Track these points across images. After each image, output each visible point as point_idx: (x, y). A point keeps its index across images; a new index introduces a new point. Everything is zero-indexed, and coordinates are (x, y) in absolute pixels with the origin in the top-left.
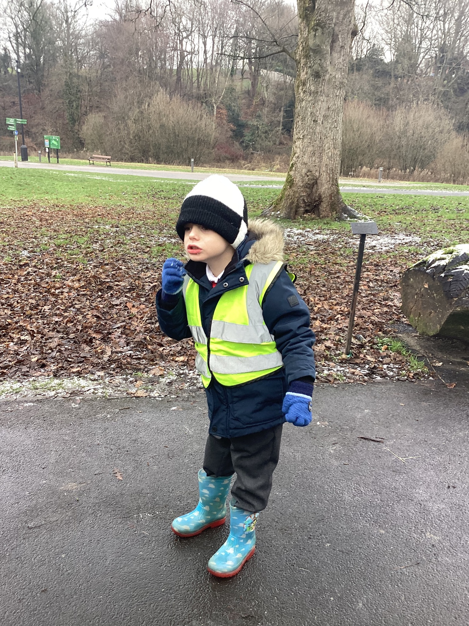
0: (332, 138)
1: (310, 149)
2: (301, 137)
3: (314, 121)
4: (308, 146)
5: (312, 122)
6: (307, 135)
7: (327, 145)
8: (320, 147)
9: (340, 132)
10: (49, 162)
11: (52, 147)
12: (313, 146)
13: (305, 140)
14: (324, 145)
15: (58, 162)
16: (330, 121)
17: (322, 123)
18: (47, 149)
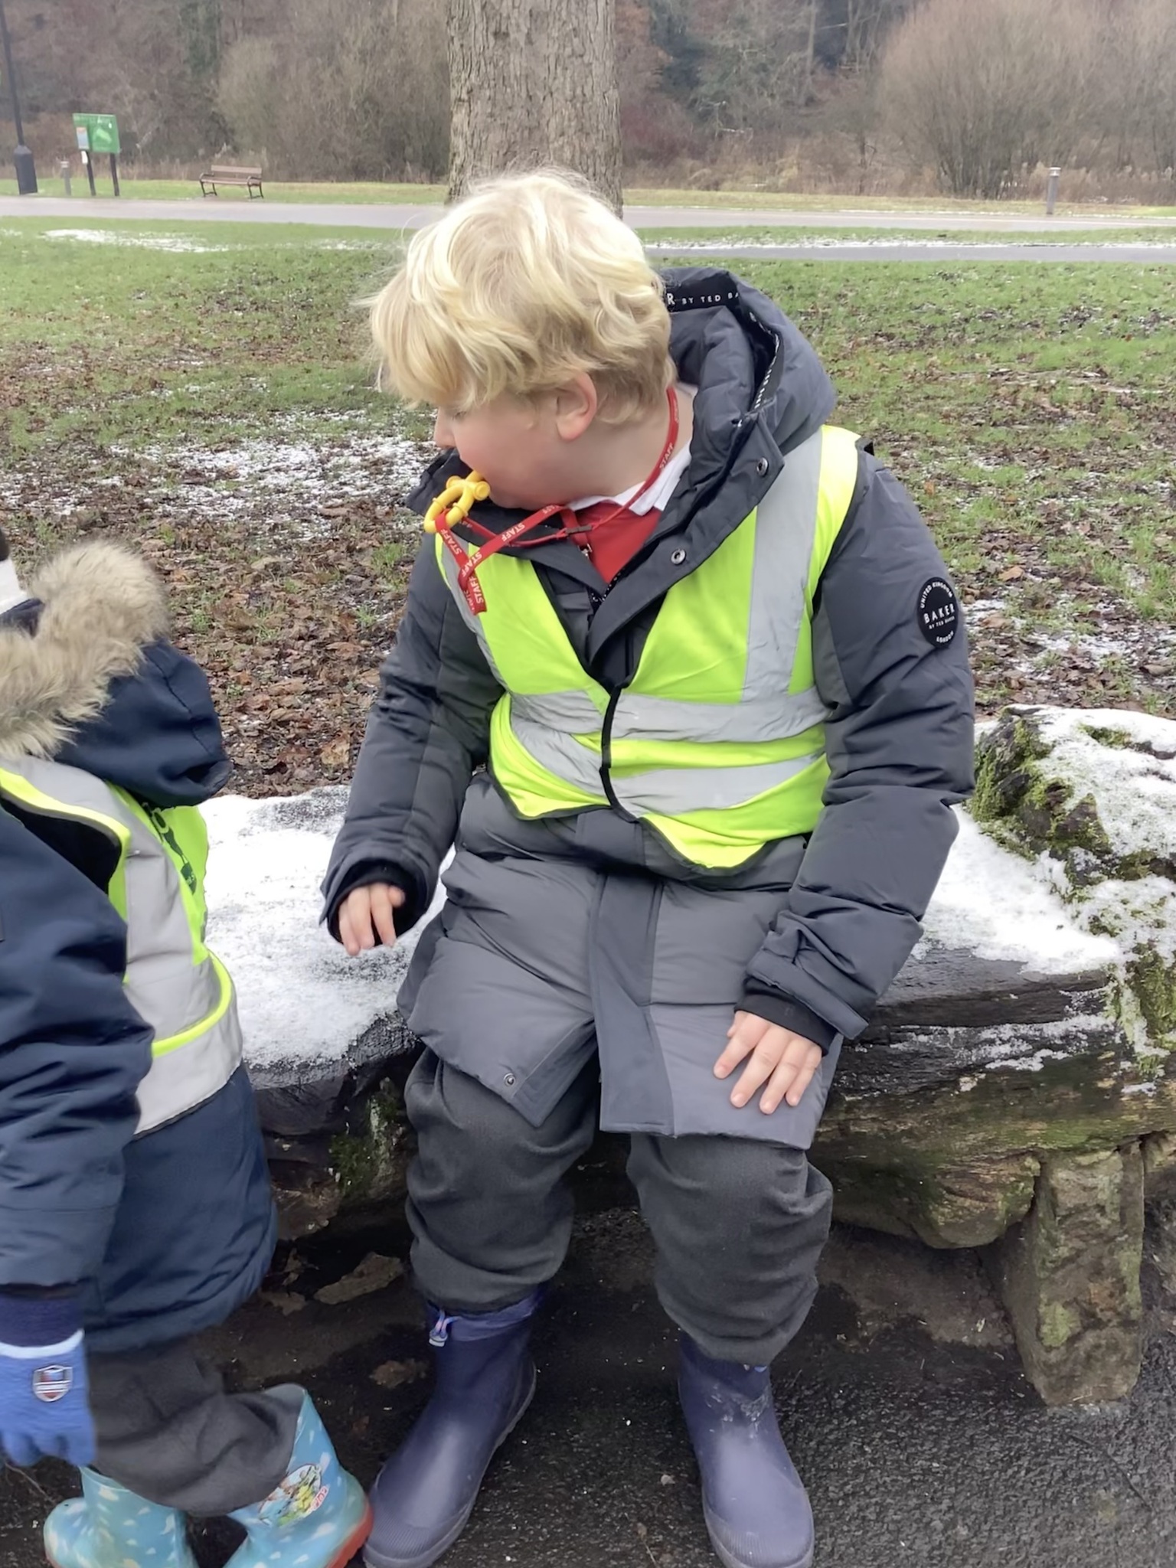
0: (568, 93)
1: (496, 137)
2: (464, 96)
3: (496, 34)
4: (487, 129)
5: (491, 38)
6: (481, 87)
7: (553, 124)
8: (531, 130)
9: (597, 69)
10: (94, 193)
11: (97, 148)
12: (504, 126)
13: (477, 108)
14: (543, 122)
15: (117, 193)
16: (555, 34)
17: (529, 41)
18: (84, 154)
